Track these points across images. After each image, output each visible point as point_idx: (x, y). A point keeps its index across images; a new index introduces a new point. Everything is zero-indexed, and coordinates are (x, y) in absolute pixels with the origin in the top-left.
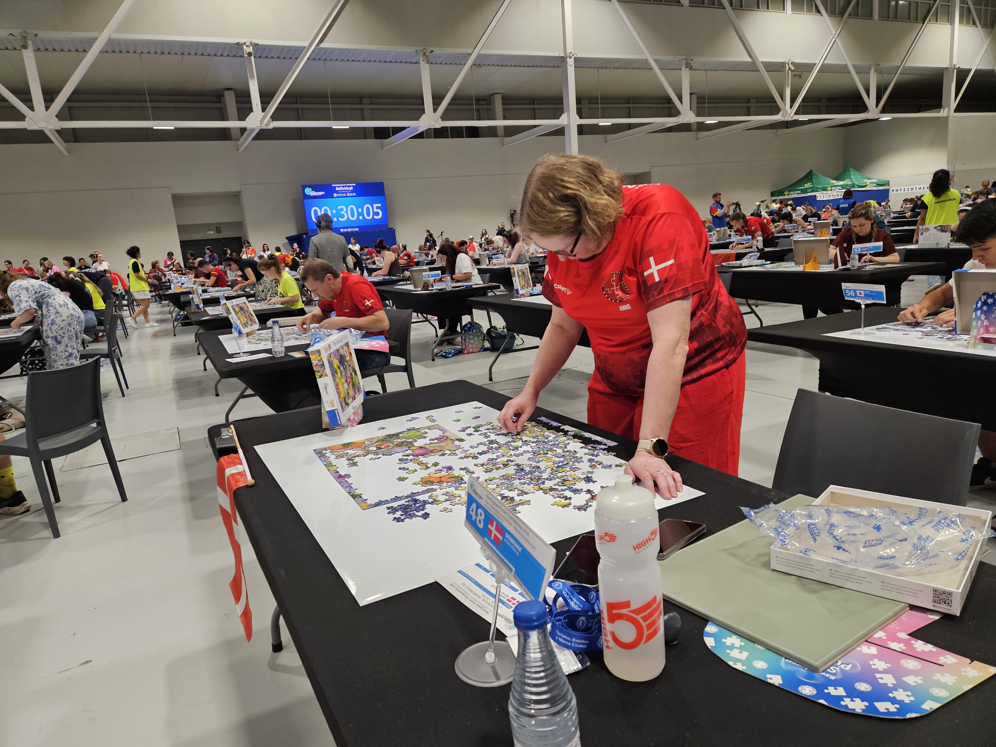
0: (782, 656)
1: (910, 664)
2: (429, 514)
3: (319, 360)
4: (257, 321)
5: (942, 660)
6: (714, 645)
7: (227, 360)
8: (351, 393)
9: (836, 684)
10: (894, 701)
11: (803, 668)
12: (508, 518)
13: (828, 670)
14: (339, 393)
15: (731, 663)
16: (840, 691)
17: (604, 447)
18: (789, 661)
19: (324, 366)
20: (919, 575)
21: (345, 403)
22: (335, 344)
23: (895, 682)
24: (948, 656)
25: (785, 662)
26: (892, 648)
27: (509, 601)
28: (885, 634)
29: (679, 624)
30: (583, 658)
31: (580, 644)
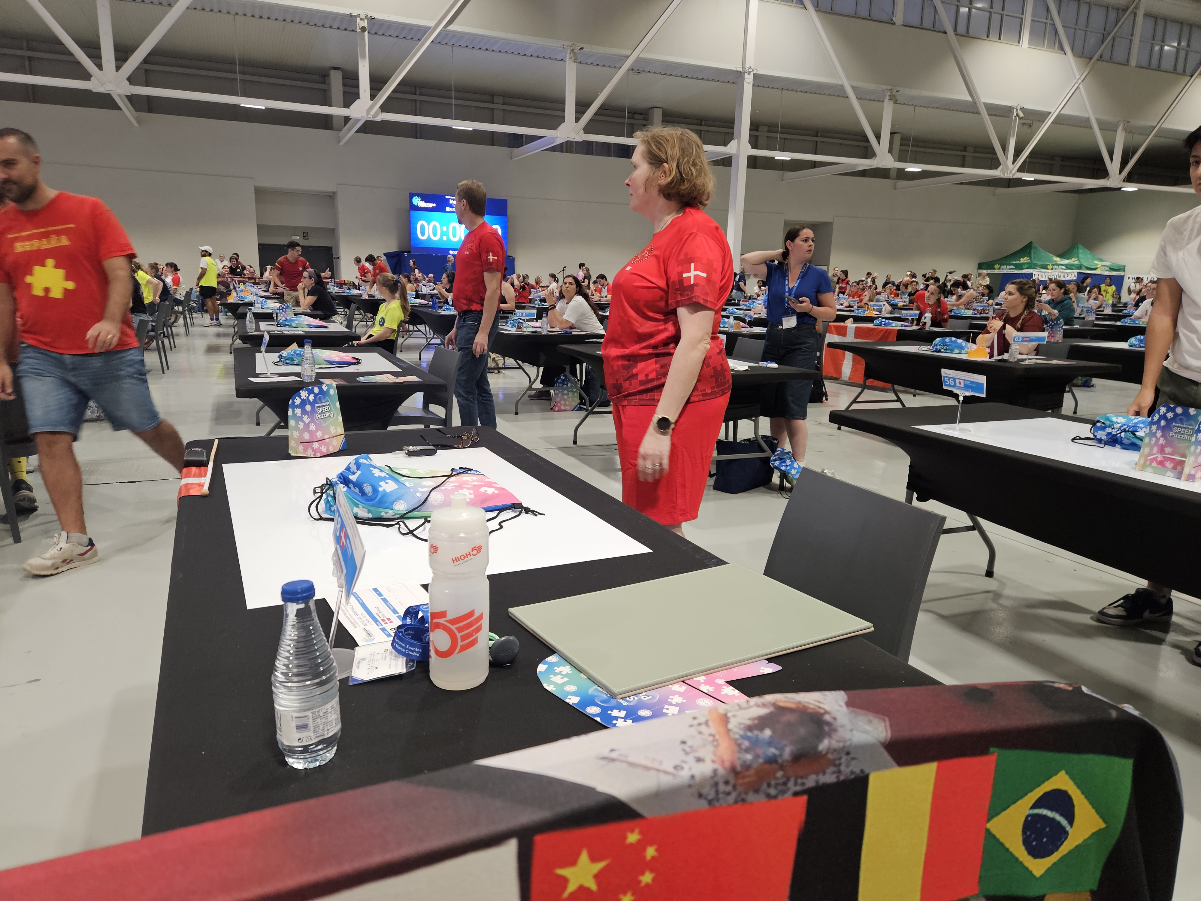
0: (596, 684)
1: (705, 702)
6: (543, 670)
9: (620, 708)
15: (545, 686)
16: (623, 713)
18: (599, 688)
23: (676, 713)
25: (595, 689)
26: (701, 689)
27: (383, 620)
28: (705, 679)
29: (517, 649)
30: (413, 665)
31: (413, 651)
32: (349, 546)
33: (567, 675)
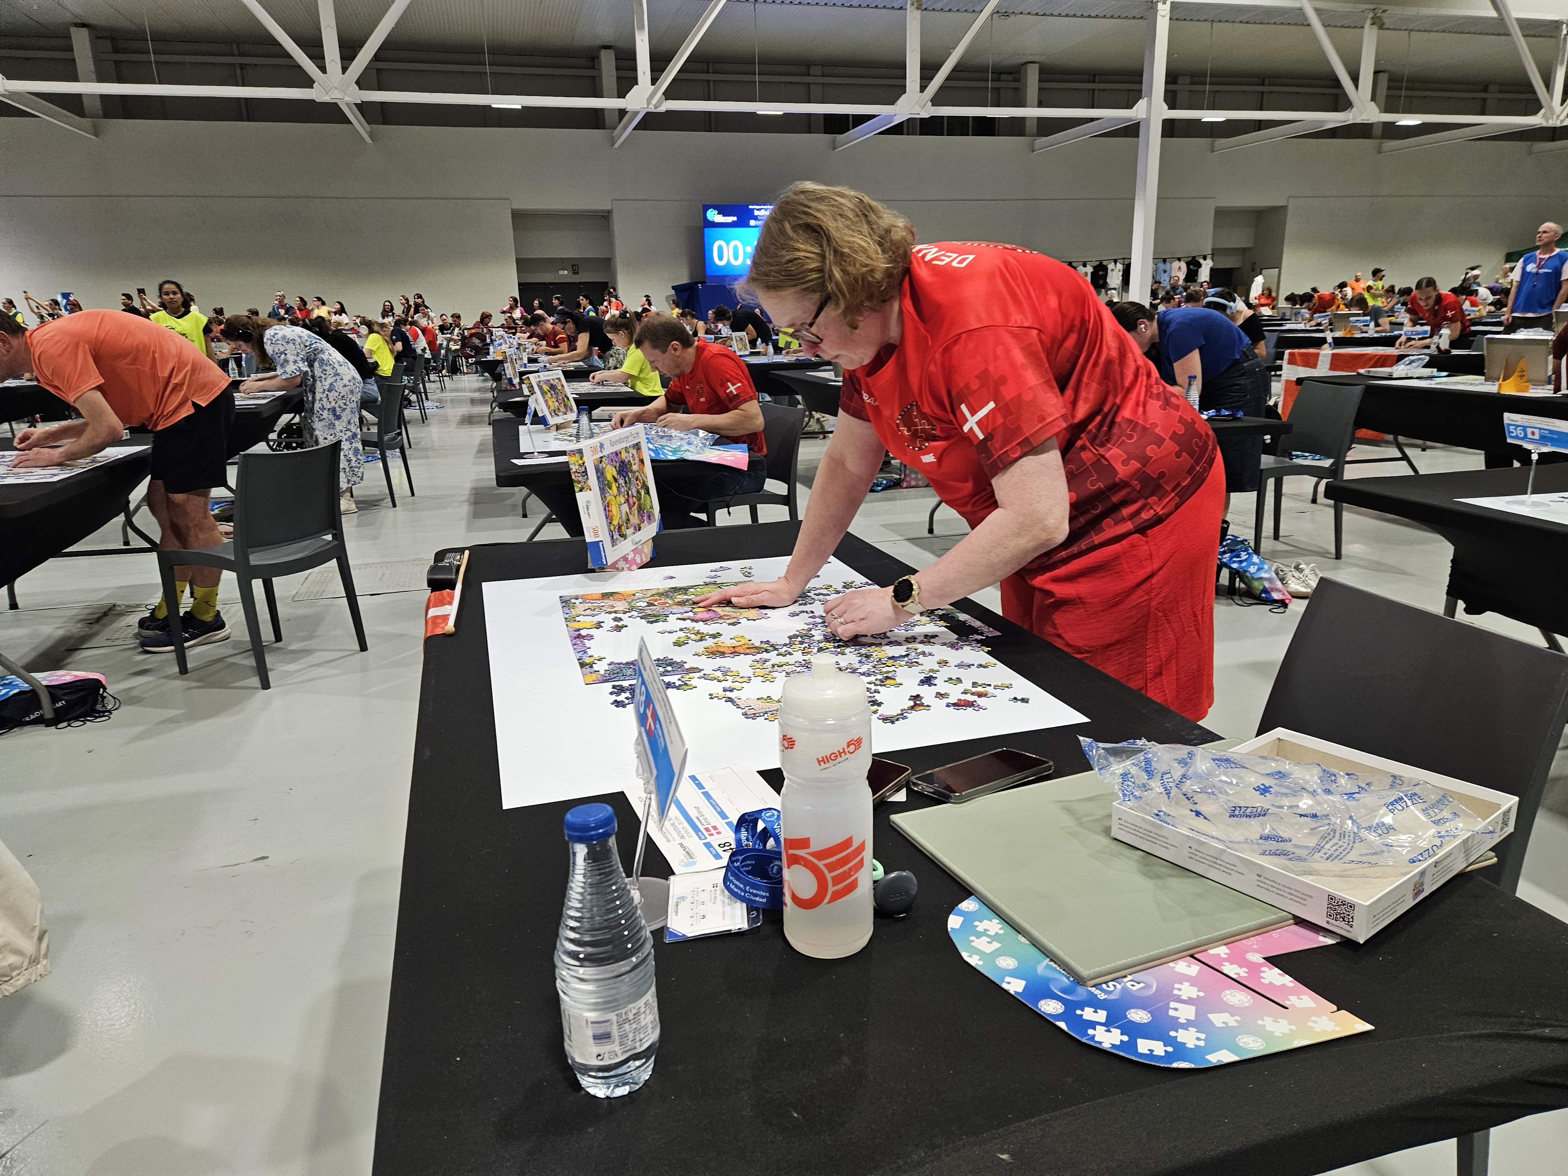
0: (1048, 957)
1: (1238, 997)
3: (580, 465)
4: (575, 408)
5: (1292, 1001)
6: (957, 927)
7: (514, 461)
8: (635, 520)
9: (1097, 1005)
11: (1068, 978)
12: (661, 700)
13: (1104, 986)
14: (609, 518)
15: (965, 955)
16: (1101, 1016)
17: (980, 637)
18: (1054, 965)
19: (588, 475)
20: (1342, 876)
22: (613, 444)
23: (1193, 1018)
24: (1306, 997)
25: (1048, 966)
26: (1225, 972)
27: (707, 830)
28: (1228, 952)
29: (914, 890)
30: (758, 916)
31: (756, 895)
32: (661, 734)
33: (995, 938)
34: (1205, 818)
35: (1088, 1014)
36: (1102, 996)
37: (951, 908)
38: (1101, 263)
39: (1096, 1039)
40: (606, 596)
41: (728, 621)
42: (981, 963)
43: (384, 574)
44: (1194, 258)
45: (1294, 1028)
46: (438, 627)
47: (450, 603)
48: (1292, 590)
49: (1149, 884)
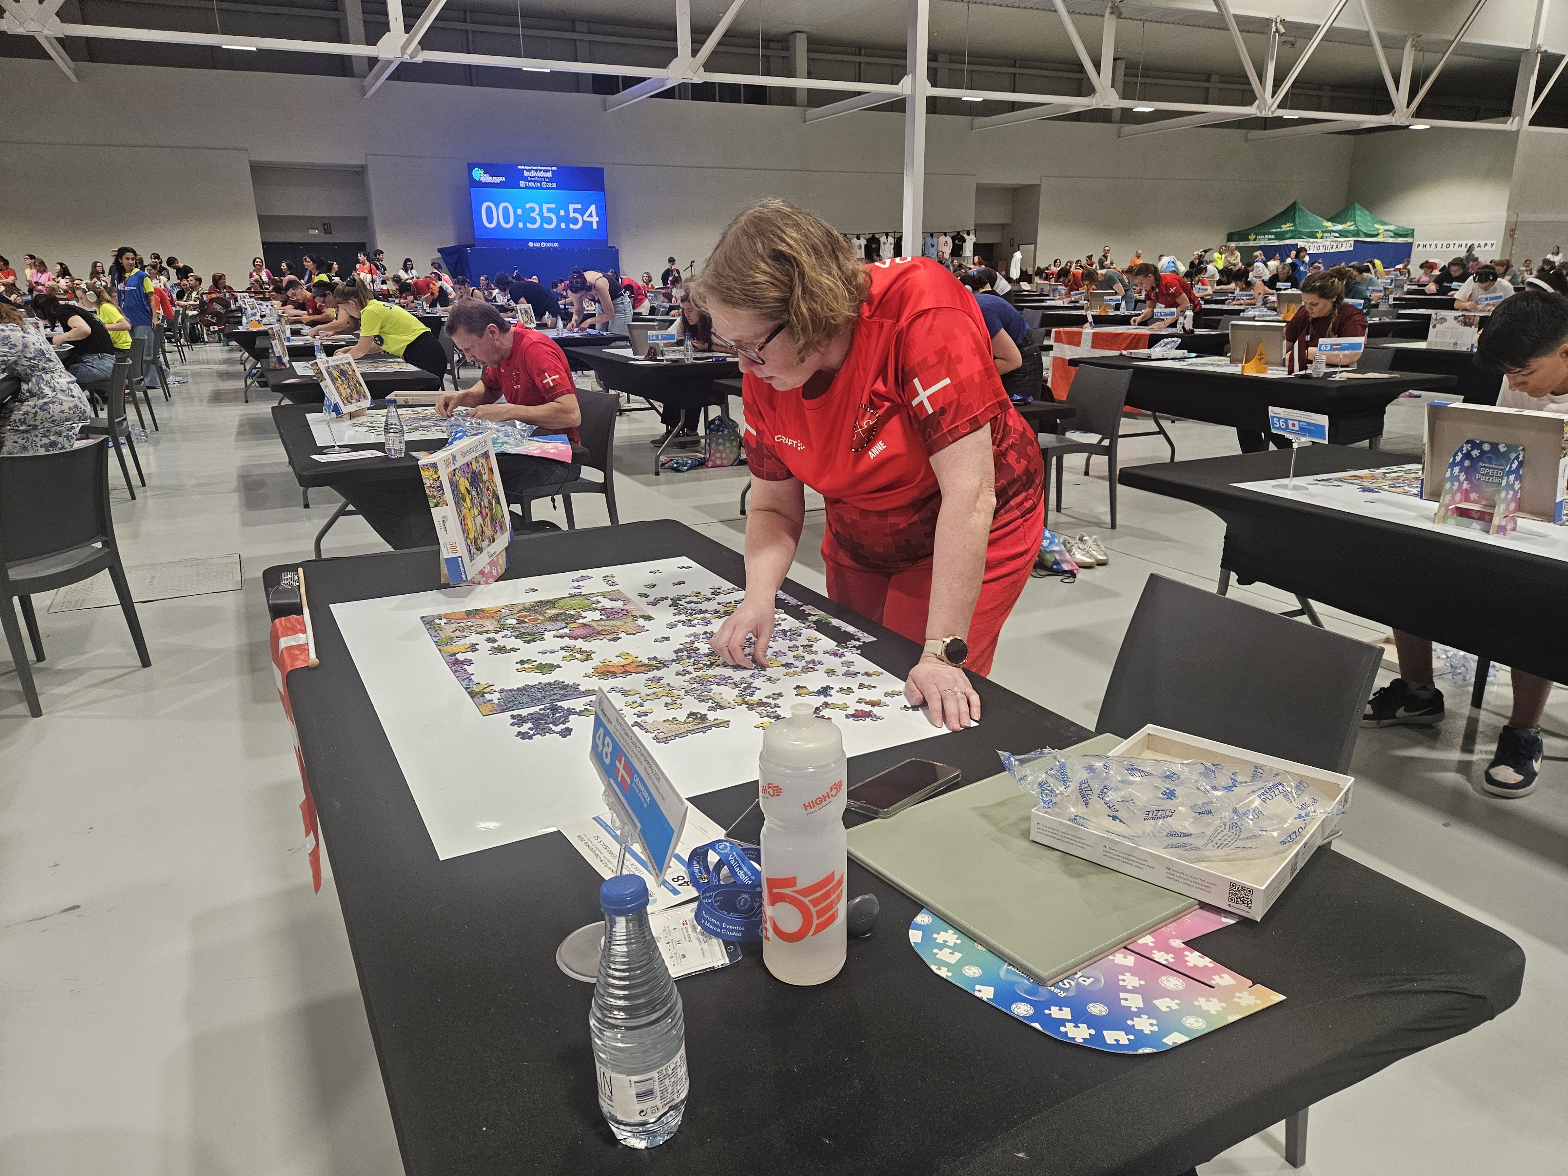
1: (1173, 982)
2: (571, 730)
3: (434, 480)
4: (368, 394)
5: (1216, 980)
6: (919, 941)
7: (314, 456)
8: (488, 532)
9: (1061, 1003)
10: (1129, 1030)
11: (1028, 980)
12: (639, 755)
13: (1061, 984)
14: (466, 532)
15: (934, 968)
16: (1066, 1013)
17: (857, 643)
19: (442, 489)
20: (1229, 861)
21: (475, 546)
22: (464, 455)
23: (1142, 1006)
24: (1225, 976)
25: (1008, 971)
28: (1154, 940)
29: (876, 910)
30: (735, 950)
31: (732, 930)
32: (642, 789)
33: (955, 948)
34: (1121, 821)
35: (1055, 1012)
36: (1062, 994)
37: (908, 923)
38: (873, 235)
39: (1070, 1035)
40: (471, 614)
41: (608, 637)
42: (950, 974)
43: (153, 577)
44: (958, 233)
45: (1224, 1005)
46: (297, 659)
47: (304, 631)
48: (1079, 561)
49: (1073, 883)
